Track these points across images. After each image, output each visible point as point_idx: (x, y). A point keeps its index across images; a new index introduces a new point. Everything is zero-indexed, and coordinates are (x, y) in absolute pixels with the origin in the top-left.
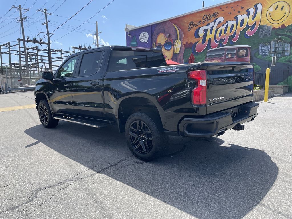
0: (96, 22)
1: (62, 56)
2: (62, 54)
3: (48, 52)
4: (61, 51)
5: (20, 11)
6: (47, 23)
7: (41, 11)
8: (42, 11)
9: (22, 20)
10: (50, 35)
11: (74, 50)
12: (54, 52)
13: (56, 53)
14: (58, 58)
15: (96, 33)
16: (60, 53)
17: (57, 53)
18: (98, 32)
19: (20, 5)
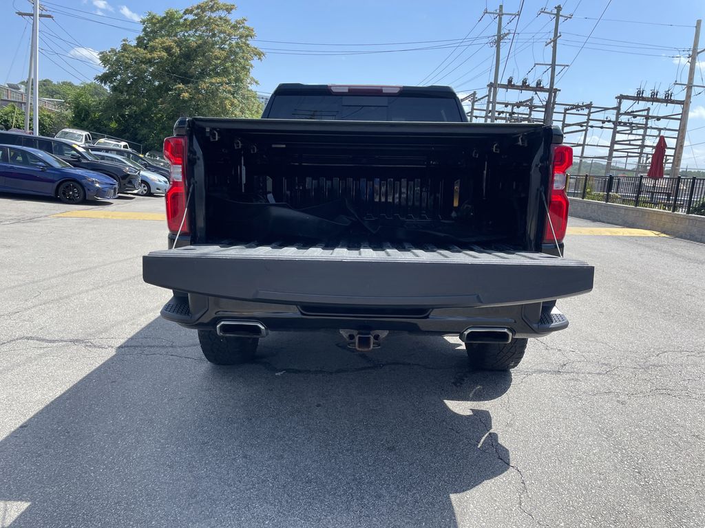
0: (699, 22)
1: (589, 119)
2: (589, 115)
3: (544, 110)
4: (589, 106)
5: (500, 19)
6: (555, 41)
7: (546, 13)
8: (548, 13)
9: (499, 39)
10: (558, 69)
11: (620, 103)
12: (574, 111)
13: (577, 112)
14: (580, 125)
15: (691, 53)
16: (586, 111)
17: (581, 112)
18: (699, 51)
19: (501, 7)
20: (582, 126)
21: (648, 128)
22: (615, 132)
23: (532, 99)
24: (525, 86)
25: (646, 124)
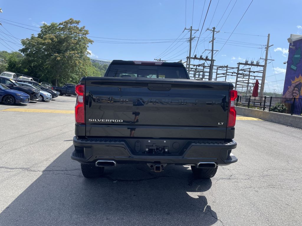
0: (269, 35)
1: (227, 72)
2: (227, 70)
3: (209, 68)
4: (227, 67)
5: (191, 32)
6: (213, 41)
7: (209, 30)
8: (210, 30)
9: (191, 39)
10: (214, 52)
11: (239, 66)
13: (222, 69)
14: (224, 74)
15: (266, 47)
16: (226, 69)
17: (223, 69)
18: (269, 46)
19: (191, 27)
20: (224, 75)
21: (250, 76)
22: (237, 77)
23: (204, 64)
24: (201, 58)
25: (249, 74)
